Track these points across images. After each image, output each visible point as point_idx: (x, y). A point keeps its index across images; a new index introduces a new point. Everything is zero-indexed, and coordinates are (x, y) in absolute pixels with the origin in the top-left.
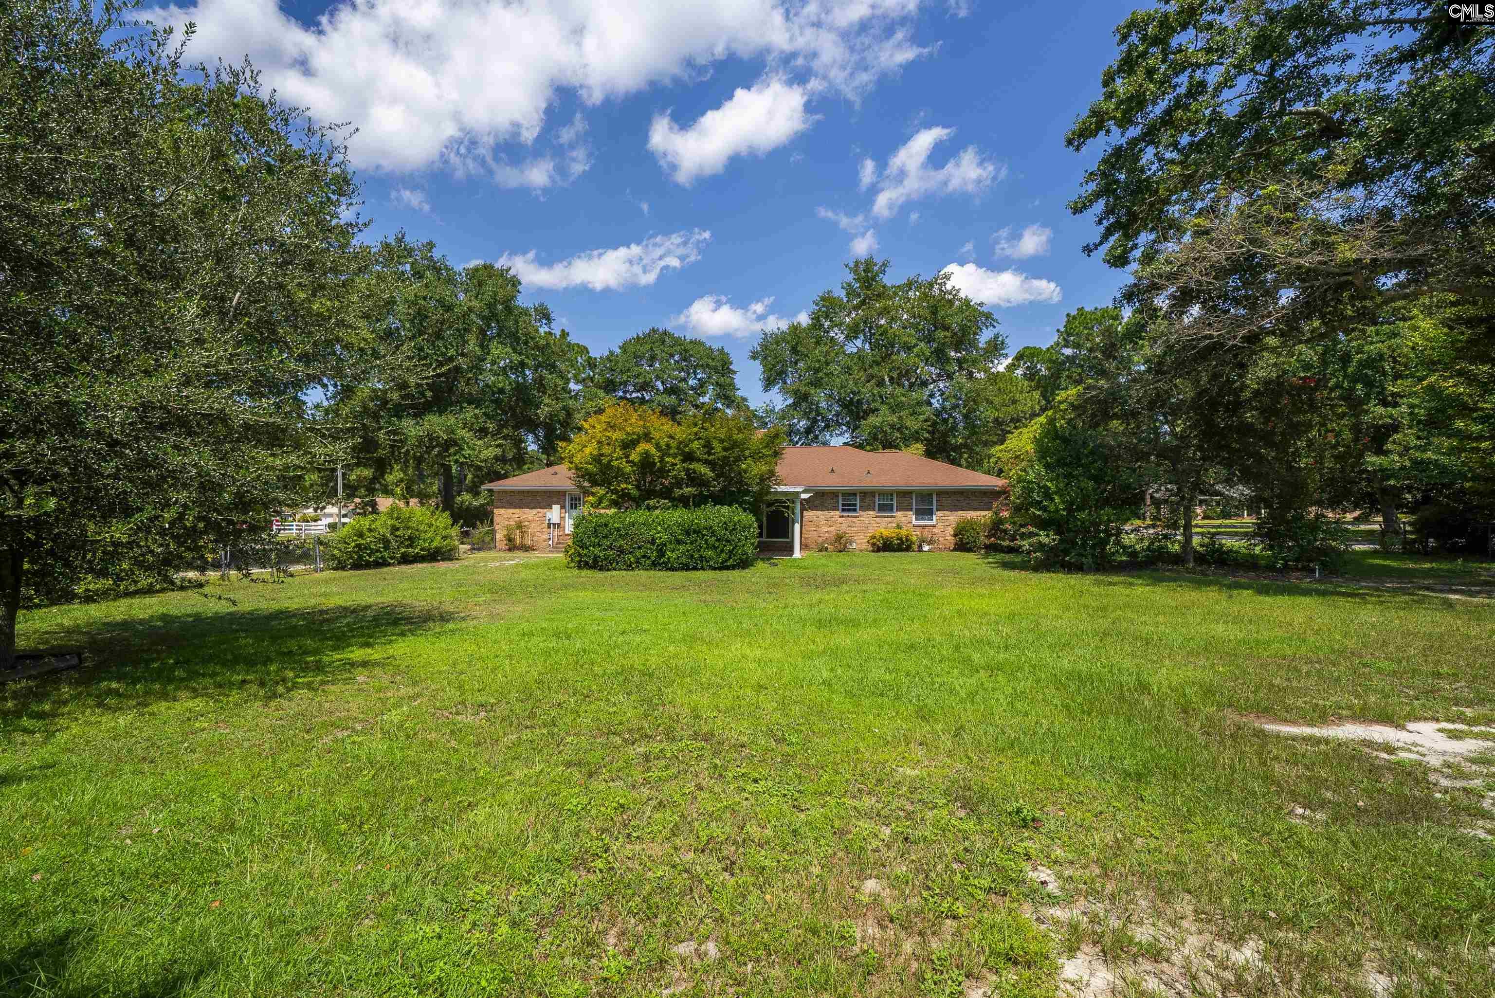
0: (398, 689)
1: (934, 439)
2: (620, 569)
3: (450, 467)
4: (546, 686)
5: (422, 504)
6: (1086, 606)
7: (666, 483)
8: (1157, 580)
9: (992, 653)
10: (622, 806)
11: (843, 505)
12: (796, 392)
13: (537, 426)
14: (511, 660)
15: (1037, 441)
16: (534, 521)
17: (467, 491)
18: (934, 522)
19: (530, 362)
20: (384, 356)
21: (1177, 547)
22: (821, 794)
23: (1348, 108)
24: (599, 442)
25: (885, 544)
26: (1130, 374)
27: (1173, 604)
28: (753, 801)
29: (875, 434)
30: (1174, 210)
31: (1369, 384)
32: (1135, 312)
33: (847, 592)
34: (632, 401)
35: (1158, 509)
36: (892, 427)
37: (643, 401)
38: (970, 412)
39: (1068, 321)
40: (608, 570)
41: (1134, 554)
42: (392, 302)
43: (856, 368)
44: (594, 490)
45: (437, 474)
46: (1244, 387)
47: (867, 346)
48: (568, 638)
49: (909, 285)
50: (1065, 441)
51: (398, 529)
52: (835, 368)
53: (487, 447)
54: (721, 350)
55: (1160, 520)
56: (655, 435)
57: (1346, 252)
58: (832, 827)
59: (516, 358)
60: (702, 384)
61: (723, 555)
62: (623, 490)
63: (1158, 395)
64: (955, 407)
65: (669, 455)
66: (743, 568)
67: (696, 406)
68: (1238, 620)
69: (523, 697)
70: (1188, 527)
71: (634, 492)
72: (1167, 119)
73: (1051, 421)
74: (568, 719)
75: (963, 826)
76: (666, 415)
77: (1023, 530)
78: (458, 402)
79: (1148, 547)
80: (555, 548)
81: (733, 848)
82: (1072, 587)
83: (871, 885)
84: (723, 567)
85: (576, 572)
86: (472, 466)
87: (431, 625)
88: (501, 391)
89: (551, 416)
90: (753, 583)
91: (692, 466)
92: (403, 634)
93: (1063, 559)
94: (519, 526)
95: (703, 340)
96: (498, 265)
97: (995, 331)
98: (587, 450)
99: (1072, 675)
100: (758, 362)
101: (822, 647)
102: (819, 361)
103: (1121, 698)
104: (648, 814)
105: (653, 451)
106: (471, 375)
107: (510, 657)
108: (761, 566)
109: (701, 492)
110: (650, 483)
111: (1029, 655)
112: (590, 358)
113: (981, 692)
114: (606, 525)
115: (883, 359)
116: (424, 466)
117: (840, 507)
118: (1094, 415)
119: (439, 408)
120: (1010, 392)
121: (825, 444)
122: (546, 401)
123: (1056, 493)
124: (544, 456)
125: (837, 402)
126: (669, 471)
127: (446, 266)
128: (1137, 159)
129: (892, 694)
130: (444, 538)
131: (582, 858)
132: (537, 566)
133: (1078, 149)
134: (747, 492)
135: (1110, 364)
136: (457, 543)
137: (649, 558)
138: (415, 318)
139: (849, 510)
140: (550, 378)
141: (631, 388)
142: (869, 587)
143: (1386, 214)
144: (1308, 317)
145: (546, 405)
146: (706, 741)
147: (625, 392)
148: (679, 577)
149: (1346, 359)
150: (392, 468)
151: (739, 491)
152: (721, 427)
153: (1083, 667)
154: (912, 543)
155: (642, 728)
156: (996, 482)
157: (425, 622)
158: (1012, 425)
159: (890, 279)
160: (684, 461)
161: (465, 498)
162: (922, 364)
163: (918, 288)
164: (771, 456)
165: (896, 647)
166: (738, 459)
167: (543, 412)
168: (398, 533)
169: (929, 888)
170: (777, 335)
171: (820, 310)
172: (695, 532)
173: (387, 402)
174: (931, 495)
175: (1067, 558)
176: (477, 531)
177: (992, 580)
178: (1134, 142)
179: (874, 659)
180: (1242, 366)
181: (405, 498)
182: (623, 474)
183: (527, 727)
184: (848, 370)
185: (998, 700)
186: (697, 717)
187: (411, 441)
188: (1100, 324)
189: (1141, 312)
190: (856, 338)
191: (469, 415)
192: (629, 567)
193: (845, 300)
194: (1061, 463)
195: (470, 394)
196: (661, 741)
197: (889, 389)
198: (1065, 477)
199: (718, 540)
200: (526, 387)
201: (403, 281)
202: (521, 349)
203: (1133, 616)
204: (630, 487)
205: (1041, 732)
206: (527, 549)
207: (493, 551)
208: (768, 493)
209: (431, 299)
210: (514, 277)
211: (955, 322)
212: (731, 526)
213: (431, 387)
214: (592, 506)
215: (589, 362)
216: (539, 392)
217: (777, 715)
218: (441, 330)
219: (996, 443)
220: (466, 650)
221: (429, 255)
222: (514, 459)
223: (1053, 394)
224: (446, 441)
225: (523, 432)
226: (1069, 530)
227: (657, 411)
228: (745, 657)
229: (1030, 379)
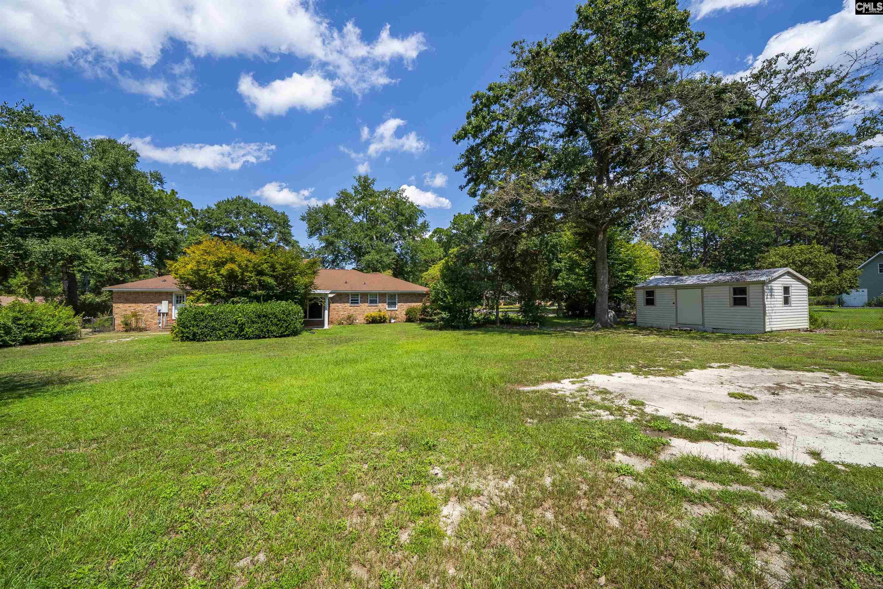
1: (397, 268)
2: (213, 340)
3: (74, 275)
4: (150, 419)
5: (47, 301)
6: (460, 345)
7: (246, 287)
8: (487, 332)
9: (420, 370)
10: (204, 487)
11: (352, 300)
12: (327, 240)
13: (151, 250)
14: (122, 405)
15: (441, 271)
16: (147, 311)
17: (90, 292)
18: (396, 309)
19: (146, 208)
21: (493, 317)
22: (332, 454)
23: (546, 150)
24: (198, 262)
25: (373, 320)
26: (477, 244)
27: (492, 341)
28: (292, 466)
29: (369, 264)
30: (492, 177)
31: (553, 254)
32: (479, 217)
33: (353, 345)
34: (223, 239)
35: (488, 302)
36: (377, 261)
37: (231, 239)
38: (413, 256)
39: (455, 218)
40: (204, 341)
41: (478, 321)
43: (359, 230)
44: (194, 292)
45: (61, 279)
46: (516, 252)
47: (365, 220)
48: (171, 386)
49: (386, 192)
50: (453, 271)
51: (20, 319)
52: (347, 229)
53: (108, 262)
54: (283, 214)
55: (488, 306)
56: (238, 259)
57: (546, 204)
58: (337, 471)
59: (134, 204)
60: (271, 231)
61: (282, 329)
62: (215, 292)
63: (487, 253)
64: (407, 253)
65: (248, 271)
66: (294, 336)
67: (267, 244)
68: (513, 346)
69: (130, 429)
70: (498, 308)
71: (223, 293)
72: (489, 139)
73: (447, 262)
74: (167, 439)
75: (403, 456)
76: (246, 248)
77: (435, 312)
78: (82, 229)
79: (484, 318)
80: (164, 329)
81: (279, 495)
83: (356, 496)
84: (282, 336)
85: (180, 343)
86: (94, 274)
87: (50, 387)
88: (122, 225)
89: (162, 244)
90: (300, 344)
91: (262, 278)
92: (20, 397)
93: (451, 325)
94: (135, 315)
95: (271, 206)
96: (120, 141)
97: (425, 219)
98: (189, 267)
99: (452, 377)
100: (305, 222)
101: (336, 376)
102: (340, 225)
103: (471, 384)
104: (223, 488)
105: (237, 269)
106: (93, 212)
107: (121, 403)
108: (305, 334)
109: (268, 293)
110: (235, 287)
111: (436, 369)
112: (193, 209)
113: (414, 389)
114: (202, 313)
115: (373, 227)
116: (48, 273)
117: (350, 301)
118: (463, 261)
119: (64, 233)
120: (431, 248)
121: (343, 268)
122: (159, 234)
123: (449, 294)
124: (156, 269)
125: (349, 247)
126: (247, 281)
127: (73, 135)
128: (479, 153)
129: (371, 396)
130: (67, 324)
131: (173, 526)
132: (149, 341)
133: (457, 143)
134: (297, 294)
135: (470, 238)
136: (79, 328)
137: (233, 332)
138: (42, 167)
139: (355, 303)
140: (162, 219)
141: (223, 230)
142: (365, 342)
143: (557, 191)
144: (535, 227)
145: (159, 237)
146: (264, 437)
147: (218, 232)
148: (253, 343)
149: (547, 244)
150: (16, 274)
151: (292, 293)
152: (281, 256)
153: (457, 372)
154: (386, 319)
155: (222, 436)
156: (424, 289)
157: (43, 386)
158: (432, 263)
159: (377, 187)
160: (257, 275)
161: (89, 296)
162: (391, 232)
163: (390, 194)
164: (311, 274)
165: (375, 371)
166: (291, 275)
167: (156, 241)
168: (20, 322)
169: (385, 490)
170: (316, 208)
171: (340, 198)
172: (264, 316)
174: (395, 295)
175: (453, 324)
176: (98, 319)
177: (422, 335)
178: (478, 145)
179: (364, 379)
180: (516, 244)
181: (28, 296)
182: (215, 282)
183: (133, 449)
184: (355, 231)
185: (421, 392)
186: (260, 424)
187: (37, 255)
188: (466, 221)
189: (481, 218)
190: (359, 215)
191: (92, 240)
192: (219, 338)
193: (354, 195)
194: (451, 281)
195: (93, 225)
196: (235, 442)
197: (376, 243)
198: (452, 287)
199: (279, 320)
200: (143, 224)
202: (139, 198)
203: (477, 347)
204: (220, 290)
205: (438, 404)
206: (141, 330)
207: (111, 333)
208: (310, 294)
209: (58, 155)
210: (134, 151)
211: (407, 213)
212: (287, 312)
213: (56, 217)
214: (192, 301)
215: (192, 212)
216: (152, 228)
217: (309, 416)
218: (67, 178)
219: (425, 271)
220: (82, 403)
221: (57, 124)
222: (131, 270)
223: (448, 250)
224: (70, 256)
225: (138, 252)
226: (454, 311)
227: (240, 245)
228: (292, 386)
229: (439, 243)
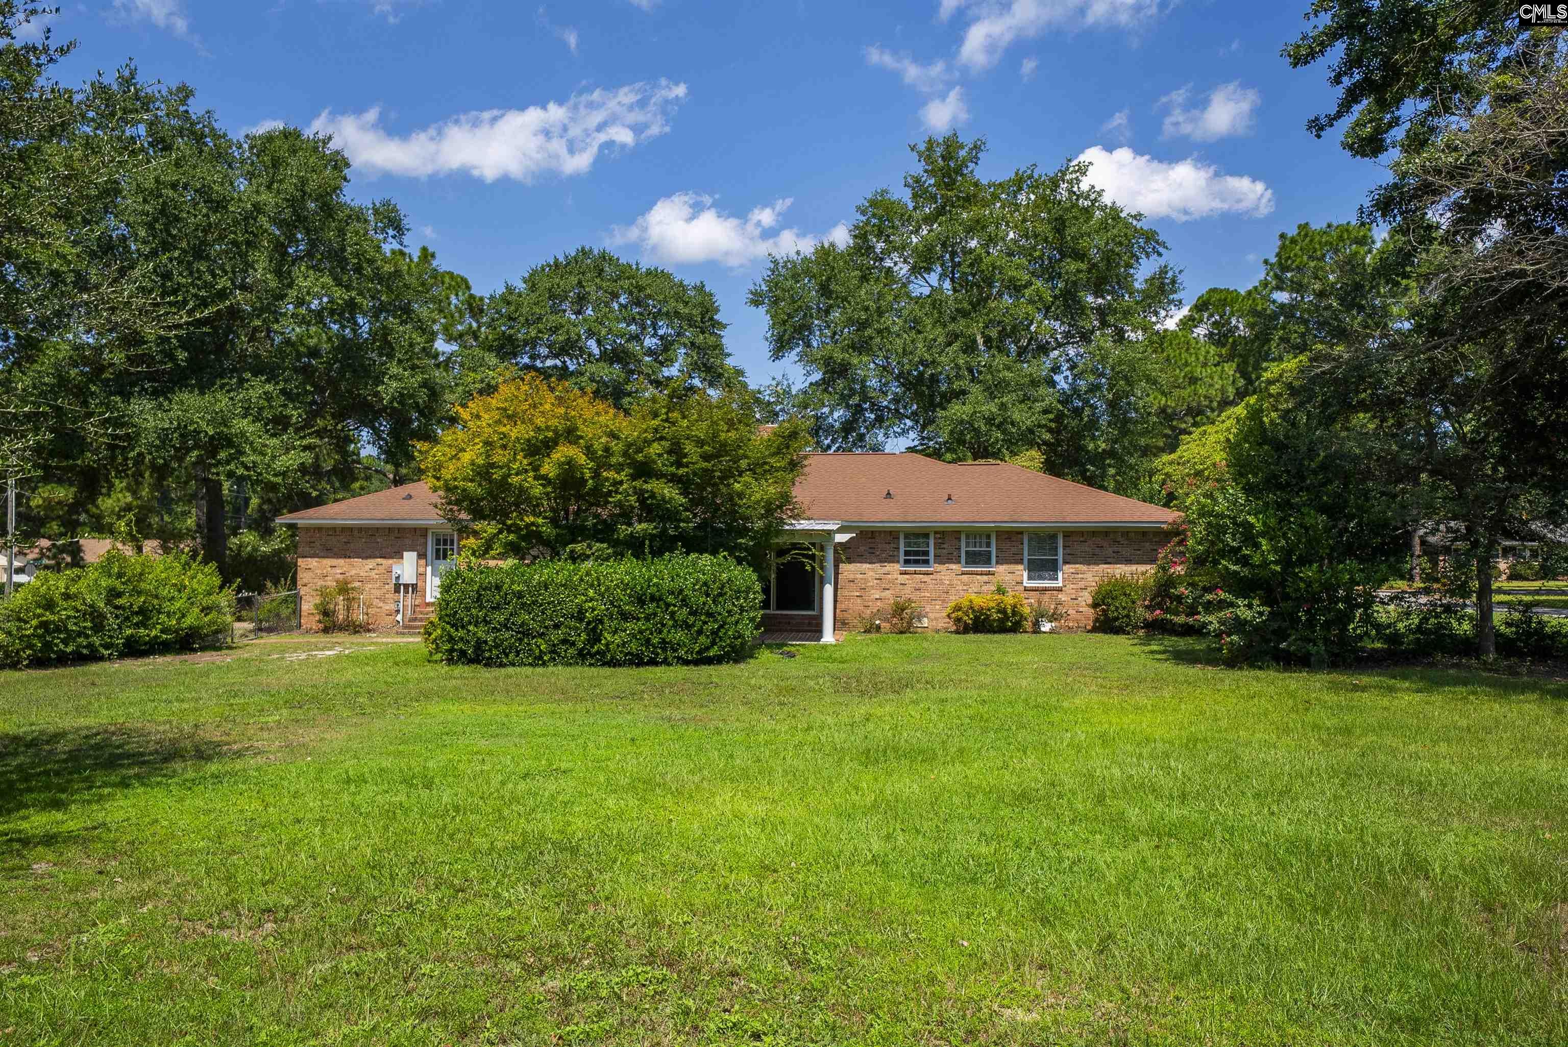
0: (113, 885)
1: (1059, 442)
2: (522, 664)
3: (219, 484)
4: (386, 872)
5: (166, 550)
6: (1316, 727)
7: (605, 514)
8: (1434, 684)
9: (1159, 806)
11: (907, 553)
12: (827, 361)
13: (378, 414)
14: (324, 827)
15: (1231, 447)
16: (370, 580)
17: (250, 528)
18: (1060, 583)
19: (367, 304)
20: (97, 287)
21: (1466, 626)
24: (487, 443)
25: (976, 619)
26: (1386, 336)
27: (1464, 723)
29: (962, 433)
30: (1462, 61)
32: (1395, 231)
33: (915, 702)
34: (545, 374)
35: (1435, 563)
36: (990, 421)
37: (564, 373)
38: (1118, 397)
39: (1283, 247)
40: (502, 665)
41: (1394, 638)
42: (112, 190)
43: (928, 321)
44: (478, 526)
45: (194, 496)
47: (947, 285)
48: (428, 786)
49: (1019, 183)
50: (1279, 447)
51: (119, 595)
52: (894, 322)
53: (287, 451)
54: (700, 289)
55: (1437, 580)
56: (586, 431)
59: (340, 295)
60: (667, 345)
61: (702, 639)
62: (527, 526)
63: (1432, 371)
64: (1094, 388)
65: (609, 467)
66: (736, 661)
67: (657, 383)
69: (344, 893)
70: (1484, 592)
71: (548, 531)
73: (1255, 414)
74: (426, 932)
76: (604, 397)
77: (1209, 597)
78: (234, 370)
79: (1419, 628)
80: (408, 628)
82: (1292, 695)
84: (702, 660)
85: (444, 669)
86: (258, 482)
87: (178, 765)
88: (314, 353)
89: (401, 397)
90: (753, 688)
91: (648, 487)
92: (124, 784)
93: (1276, 648)
94: (344, 588)
95: (669, 269)
96: (308, 133)
97: (1162, 261)
98: (466, 457)
99: (1294, 846)
100: (762, 310)
101: (870, 798)
102: (866, 309)
103: (1380, 885)
105: (582, 459)
106: (257, 323)
107: (323, 821)
108: (766, 656)
109: (664, 530)
110: (577, 513)
111: (1222, 809)
112: (472, 296)
113: (1143, 875)
114: (498, 588)
115: (974, 306)
116: (171, 482)
117: (902, 558)
118: (1325, 404)
119: (199, 380)
120: (1186, 364)
121: (876, 449)
122: (394, 370)
123: (1263, 534)
124: (389, 467)
125: (897, 378)
126: (609, 493)
127: (213, 130)
129: (989, 879)
130: (206, 610)
132: (373, 659)
134: (743, 531)
135: (1354, 318)
136: (229, 618)
137: (573, 644)
138: (156, 220)
139: (917, 562)
140: (402, 332)
141: (544, 351)
142: (951, 693)
145: (393, 377)
146: (670, 965)
147: (533, 357)
148: (626, 677)
150: (111, 486)
151: (730, 529)
152: (700, 418)
153: (1314, 832)
154: (1022, 618)
155: (558, 945)
156: (1166, 516)
157: (166, 760)
158: (1190, 420)
160: (634, 477)
161: (248, 539)
162: (1039, 317)
163: (1034, 188)
164: (784, 469)
165: (997, 796)
166: (727, 475)
167: (388, 390)
168: (120, 601)
170: (794, 263)
171: (868, 223)
172: (653, 598)
173: (101, 369)
174: (1054, 537)
175: (1283, 645)
176: (267, 598)
177: (1158, 683)
179: (961, 818)
181: (134, 539)
182: (529, 499)
183: (350, 948)
184: (915, 325)
185: (1170, 888)
186: (656, 923)
187: (150, 438)
188: (1336, 251)
189: (1405, 232)
190: (929, 270)
191: (254, 394)
192: (539, 660)
193: (911, 206)
194: (1272, 483)
195: (257, 356)
196: (591, 968)
197: (984, 359)
198: (1279, 506)
199: (693, 613)
200: (359, 347)
201: (133, 153)
202: (350, 279)
203: (1396, 743)
204: (540, 521)
205: (1245, 944)
206: (356, 628)
207: (295, 634)
208: (779, 533)
209: (185, 187)
210: (338, 152)
211: (1095, 245)
212: (715, 589)
213: (184, 343)
214: (474, 554)
215: (470, 305)
216: (381, 355)
217: (794, 918)
218: (203, 242)
219: (1163, 450)
220: (241, 811)
221: (182, 109)
222: (335, 471)
223: (1257, 367)
224: (212, 438)
225: (351, 423)
226: (1286, 597)
227: (589, 390)
228: (739, 816)
229: (1220, 343)
